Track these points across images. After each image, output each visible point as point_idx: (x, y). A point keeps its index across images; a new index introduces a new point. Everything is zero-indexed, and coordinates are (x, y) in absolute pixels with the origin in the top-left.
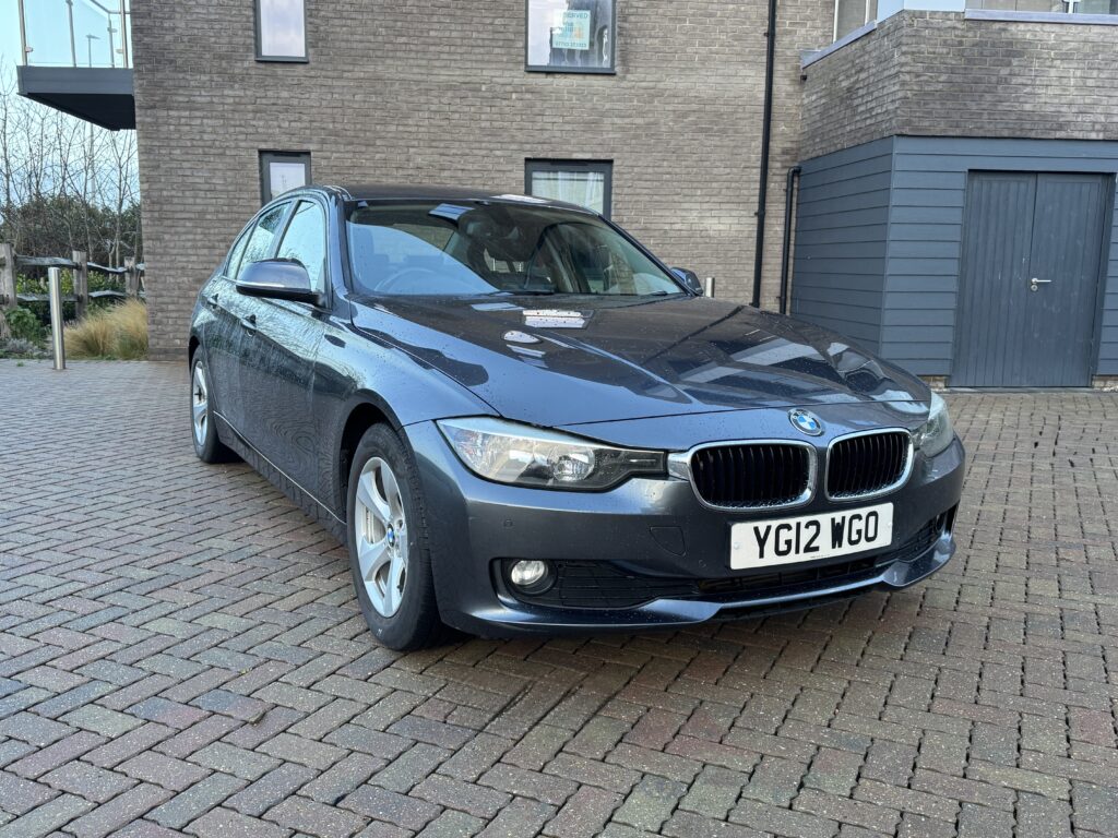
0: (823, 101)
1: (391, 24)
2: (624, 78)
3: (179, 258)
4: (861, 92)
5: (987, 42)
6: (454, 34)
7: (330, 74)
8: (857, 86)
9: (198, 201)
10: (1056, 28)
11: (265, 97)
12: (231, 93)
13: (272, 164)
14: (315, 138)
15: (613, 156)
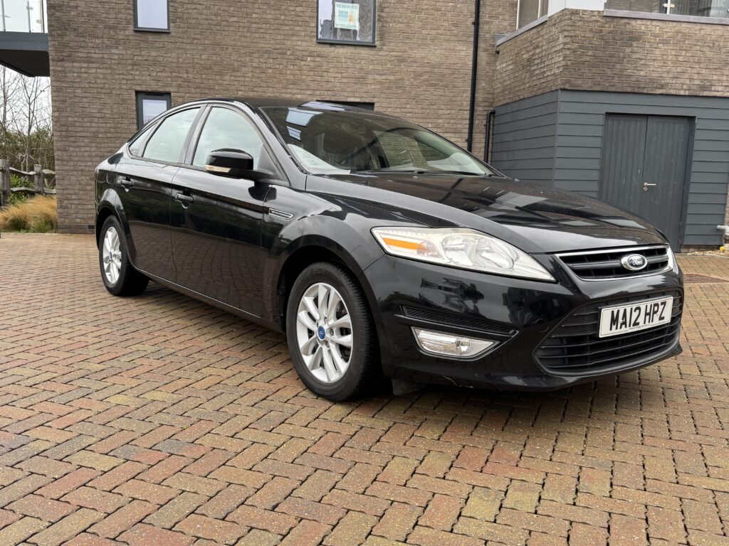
0: (511, 67)
1: (226, 8)
2: (381, 49)
3: (79, 163)
4: (536, 62)
5: (617, 31)
6: (269, 16)
7: (185, 41)
8: (534, 58)
9: (93, 125)
10: (660, 24)
11: (141, 55)
12: (116, 52)
13: (144, 101)
14: (174, 84)
15: (374, 100)
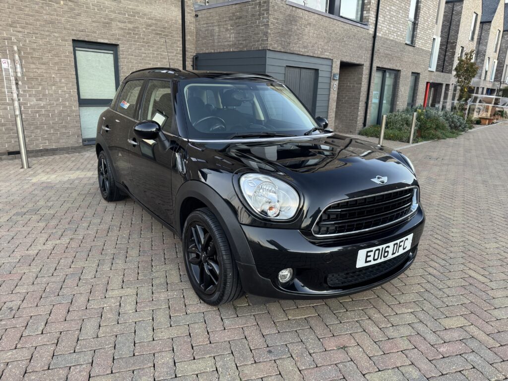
5: (291, 15)
15: (119, 43)
